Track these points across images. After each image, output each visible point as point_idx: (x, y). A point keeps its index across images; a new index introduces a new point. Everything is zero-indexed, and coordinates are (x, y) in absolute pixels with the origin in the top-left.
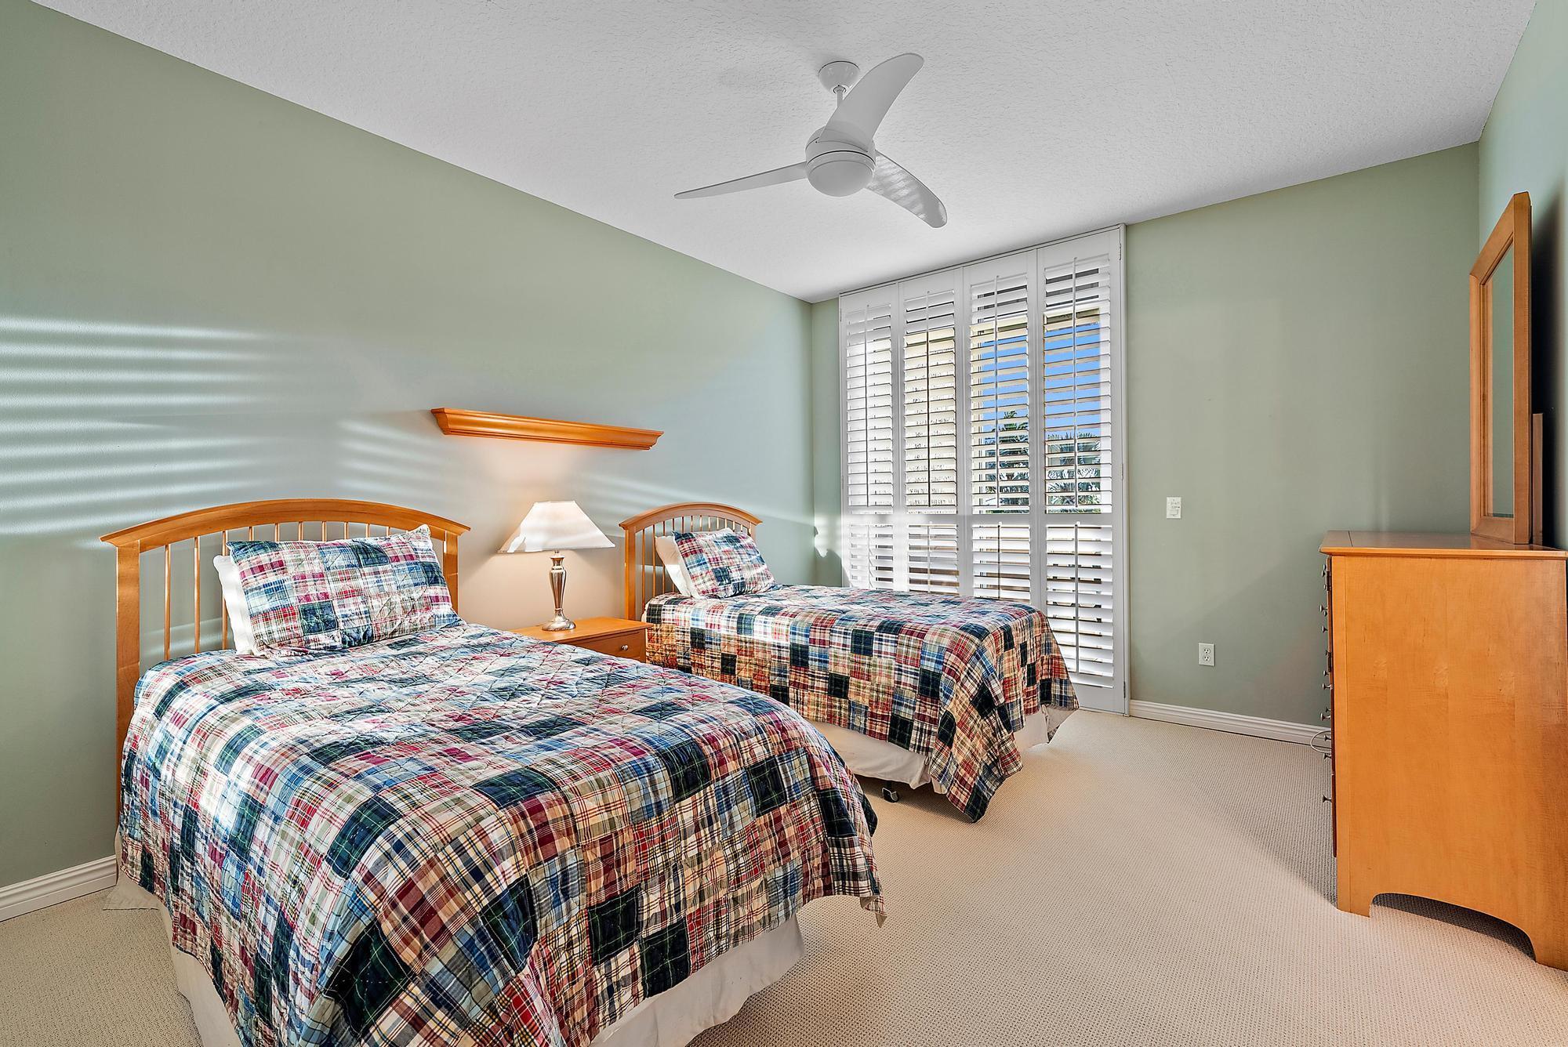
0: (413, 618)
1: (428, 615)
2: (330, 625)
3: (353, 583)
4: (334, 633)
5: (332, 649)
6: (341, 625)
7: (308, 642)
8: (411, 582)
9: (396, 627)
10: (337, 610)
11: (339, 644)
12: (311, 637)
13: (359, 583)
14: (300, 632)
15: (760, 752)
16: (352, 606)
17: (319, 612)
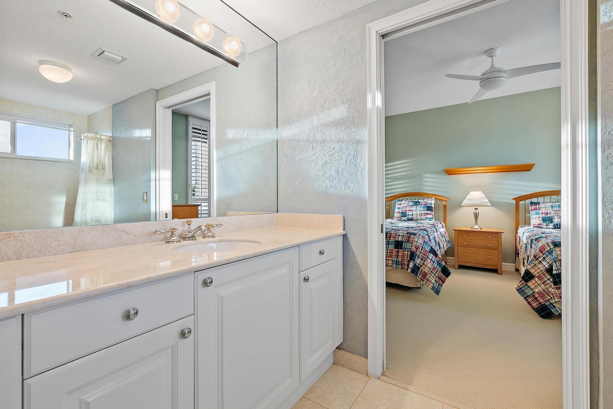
0: (421, 217)
1: (425, 217)
2: (405, 216)
3: (411, 209)
4: (406, 218)
5: (405, 221)
6: (407, 216)
7: (401, 218)
8: (423, 210)
9: (417, 218)
10: (407, 213)
11: (406, 220)
12: (402, 218)
13: (412, 209)
14: (400, 216)
15: (400, 239)
16: (410, 213)
17: (404, 213)
